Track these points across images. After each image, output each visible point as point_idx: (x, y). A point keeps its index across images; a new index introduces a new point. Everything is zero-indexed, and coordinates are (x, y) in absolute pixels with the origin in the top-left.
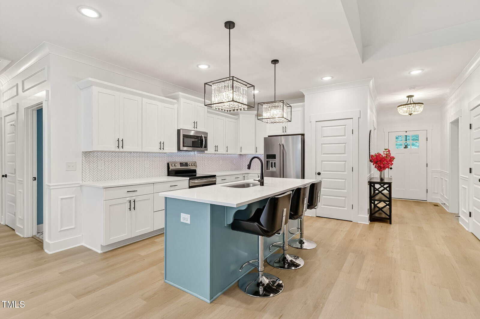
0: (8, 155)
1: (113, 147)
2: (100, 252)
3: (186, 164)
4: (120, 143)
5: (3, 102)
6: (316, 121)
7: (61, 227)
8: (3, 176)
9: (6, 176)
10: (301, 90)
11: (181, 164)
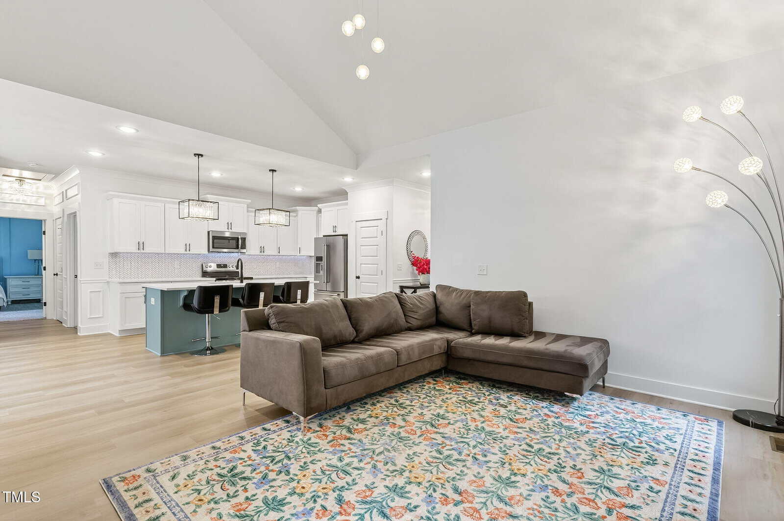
0: (59, 255)
1: (134, 249)
2: (117, 335)
3: (225, 266)
4: (141, 245)
5: (55, 206)
6: (356, 221)
7: (90, 316)
8: (54, 275)
9: (57, 275)
10: (343, 187)
11: (219, 266)
